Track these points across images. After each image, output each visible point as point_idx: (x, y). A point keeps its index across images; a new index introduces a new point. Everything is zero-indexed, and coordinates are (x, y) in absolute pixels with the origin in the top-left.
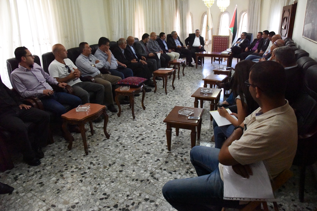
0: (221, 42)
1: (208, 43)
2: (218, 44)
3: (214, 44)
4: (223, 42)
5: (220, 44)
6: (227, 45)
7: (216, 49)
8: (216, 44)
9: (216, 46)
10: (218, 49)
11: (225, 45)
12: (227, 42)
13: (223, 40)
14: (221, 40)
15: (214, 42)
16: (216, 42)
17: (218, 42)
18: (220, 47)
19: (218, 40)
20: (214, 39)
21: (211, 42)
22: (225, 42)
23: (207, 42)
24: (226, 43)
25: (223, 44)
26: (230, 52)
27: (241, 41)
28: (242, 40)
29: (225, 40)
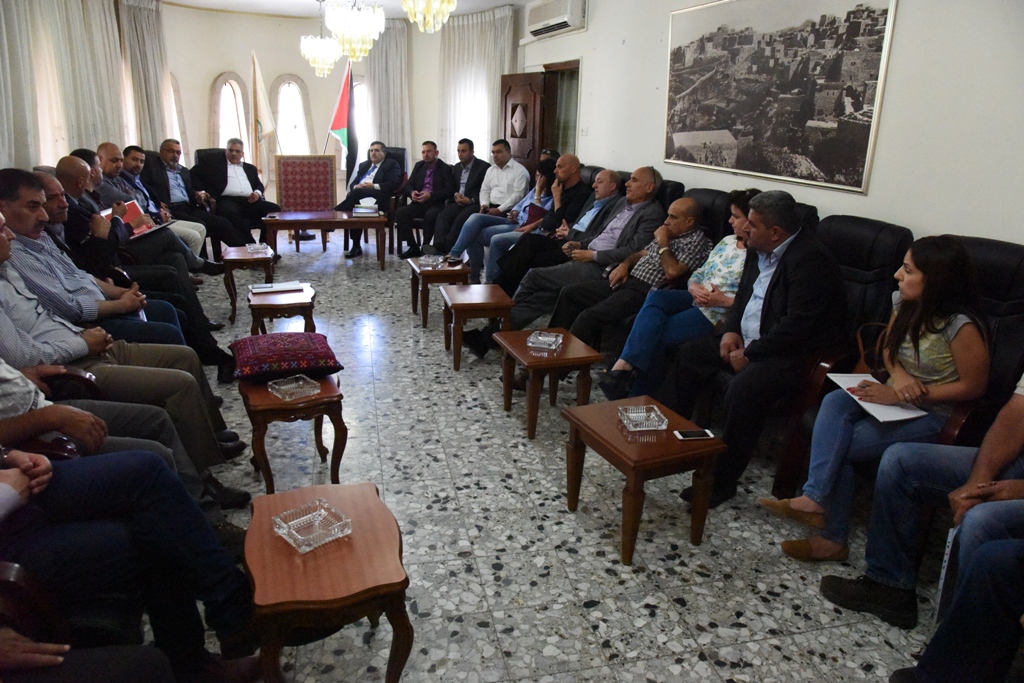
0: (306, 177)
2: (298, 185)
3: (283, 185)
4: (314, 177)
5: (306, 185)
6: (328, 185)
7: (292, 201)
8: (291, 185)
9: (291, 193)
10: (299, 201)
12: (329, 177)
13: (313, 169)
14: (306, 169)
15: (283, 177)
16: (290, 177)
17: (298, 177)
18: (306, 193)
19: (298, 169)
20: (282, 169)
21: (274, 178)
22: (322, 177)
24: (326, 181)
25: (314, 185)
29: (321, 169)
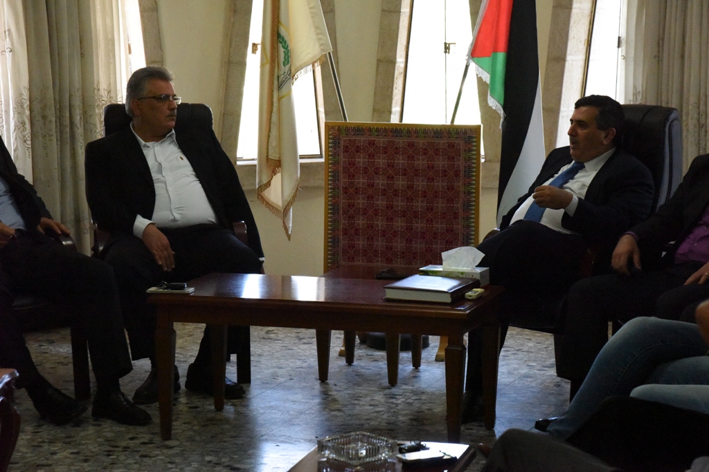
0: (400, 183)
1: (289, 192)
2: (381, 202)
3: (343, 202)
4: (421, 184)
5: (400, 203)
6: (459, 205)
7: (361, 243)
8: (361, 201)
11: (441, 205)
12: (460, 185)
13: (421, 162)
15: (343, 180)
16: (361, 181)
17: (380, 182)
18: (399, 224)
19: (381, 161)
20: (343, 160)
21: (321, 180)
22: (440, 184)
23: (277, 180)
24: (451, 193)
25: (420, 205)
26: (476, 284)
27: (571, 175)
28: (579, 167)
29: (441, 163)
